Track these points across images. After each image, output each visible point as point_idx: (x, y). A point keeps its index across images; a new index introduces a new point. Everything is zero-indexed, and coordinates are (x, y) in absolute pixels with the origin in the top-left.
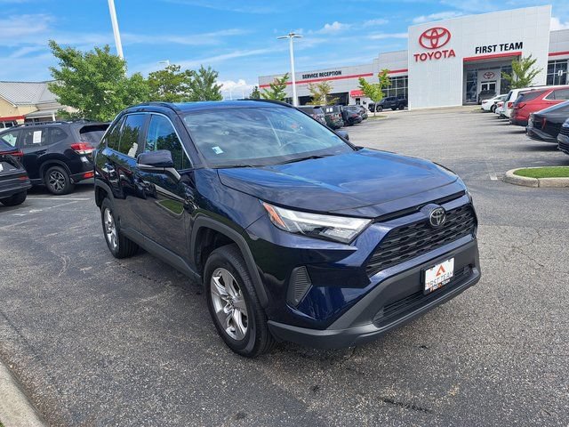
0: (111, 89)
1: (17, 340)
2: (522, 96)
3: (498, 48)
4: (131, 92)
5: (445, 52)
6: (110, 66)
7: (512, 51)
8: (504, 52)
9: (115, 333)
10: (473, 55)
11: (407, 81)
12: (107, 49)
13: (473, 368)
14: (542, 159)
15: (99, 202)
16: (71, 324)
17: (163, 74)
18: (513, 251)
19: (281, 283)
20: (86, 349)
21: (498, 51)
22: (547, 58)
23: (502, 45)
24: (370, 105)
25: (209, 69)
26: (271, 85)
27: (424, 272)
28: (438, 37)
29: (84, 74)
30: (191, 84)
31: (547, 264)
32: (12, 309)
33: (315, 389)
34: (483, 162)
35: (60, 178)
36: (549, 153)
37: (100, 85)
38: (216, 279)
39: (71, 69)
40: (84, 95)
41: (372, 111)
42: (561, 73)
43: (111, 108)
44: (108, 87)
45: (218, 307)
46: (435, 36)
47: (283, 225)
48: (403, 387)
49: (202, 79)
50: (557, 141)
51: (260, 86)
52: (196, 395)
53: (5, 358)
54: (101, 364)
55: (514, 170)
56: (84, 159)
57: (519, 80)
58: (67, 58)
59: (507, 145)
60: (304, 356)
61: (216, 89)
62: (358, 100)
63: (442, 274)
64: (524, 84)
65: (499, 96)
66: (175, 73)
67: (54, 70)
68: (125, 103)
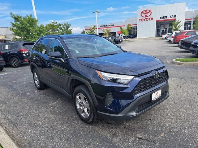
0: (33, 30)
1: (6, 119)
2: (177, 34)
3: (168, 17)
4: (40, 31)
5: (150, 18)
6: (32, 22)
7: (172, 18)
8: (170, 18)
9: (41, 116)
10: (159, 19)
11: (136, 28)
12: (31, 16)
13: (168, 127)
14: (184, 55)
15: (32, 70)
16: (25, 113)
17: (50, 25)
18: (177, 87)
19: (102, 98)
20: (31, 122)
21: (168, 18)
22: (184, 21)
23: (169, 16)
24: (124, 37)
25: (68, 23)
26: (89, 29)
27: (152, 94)
28: (147, 13)
29: (23, 25)
30: (61, 28)
31: (189, 91)
32: (3, 108)
33: (114, 135)
34: (164, 56)
35: (16, 61)
36: (186, 53)
37: (29, 28)
38: (78, 97)
39: (18, 23)
40: (23, 32)
41: (125, 39)
42: (189, 26)
43: (33, 36)
44: (32, 29)
45: (78, 107)
46: (146, 13)
47: (103, 78)
48: (144, 133)
49: (65, 27)
50: (189, 49)
51: (85, 30)
52: (72, 137)
53: (2, 125)
54: (37, 127)
55: (175, 59)
56: (24, 55)
57: (175, 28)
58: (17, 19)
59: (172, 50)
60: (109, 123)
61: (70, 30)
62: (120, 35)
63: (158, 95)
64: (177, 29)
65: (168, 34)
66: (55, 25)
67: (12, 23)
68: (38, 35)
